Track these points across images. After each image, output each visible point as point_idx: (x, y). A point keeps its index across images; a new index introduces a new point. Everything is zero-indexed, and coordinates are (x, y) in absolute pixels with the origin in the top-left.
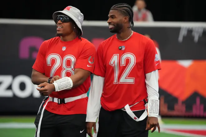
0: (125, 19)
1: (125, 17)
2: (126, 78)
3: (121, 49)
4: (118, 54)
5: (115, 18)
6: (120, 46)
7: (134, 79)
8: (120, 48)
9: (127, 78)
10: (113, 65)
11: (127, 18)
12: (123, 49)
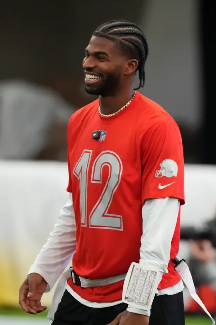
0: (130, 64)
1: (129, 61)
2: (103, 215)
3: (96, 139)
4: (91, 151)
7: (120, 218)
8: (95, 135)
9: (106, 214)
11: (134, 64)
12: (103, 138)
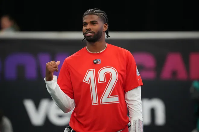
1: (104, 25)
2: (108, 97)
3: (96, 63)
4: (94, 69)
5: (97, 24)
6: (96, 60)
7: (118, 97)
8: (96, 61)
9: (109, 96)
10: (88, 82)
12: (99, 62)
